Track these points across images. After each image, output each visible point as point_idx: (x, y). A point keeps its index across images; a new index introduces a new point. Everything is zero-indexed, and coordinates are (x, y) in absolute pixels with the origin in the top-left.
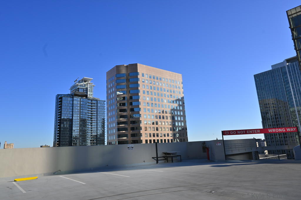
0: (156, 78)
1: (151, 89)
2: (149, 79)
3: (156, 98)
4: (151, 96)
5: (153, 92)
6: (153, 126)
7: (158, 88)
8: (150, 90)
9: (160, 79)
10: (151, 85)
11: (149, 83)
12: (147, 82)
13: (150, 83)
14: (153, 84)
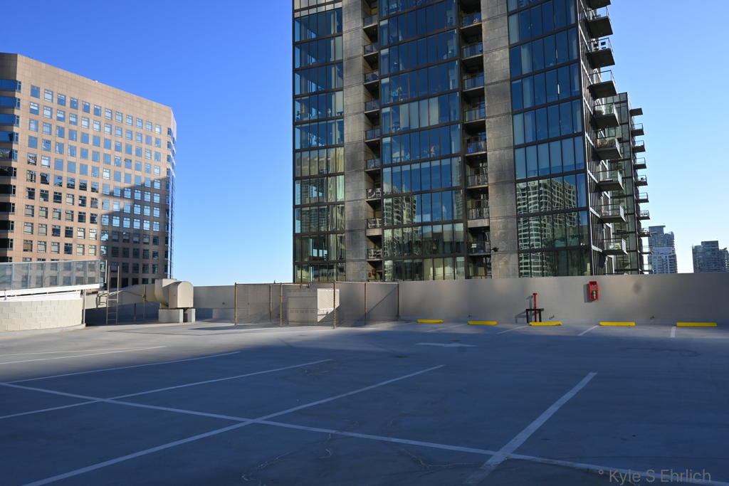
0: (80, 107)
1: (61, 134)
2: (55, 106)
3: (74, 164)
4: (58, 156)
5: (66, 147)
6: (56, 239)
7: (88, 135)
8: (54, 139)
9: (97, 112)
10: (61, 124)
11: (54, 117)
12: (47, 113)
13: (59, 119)
14: (71, 122)
